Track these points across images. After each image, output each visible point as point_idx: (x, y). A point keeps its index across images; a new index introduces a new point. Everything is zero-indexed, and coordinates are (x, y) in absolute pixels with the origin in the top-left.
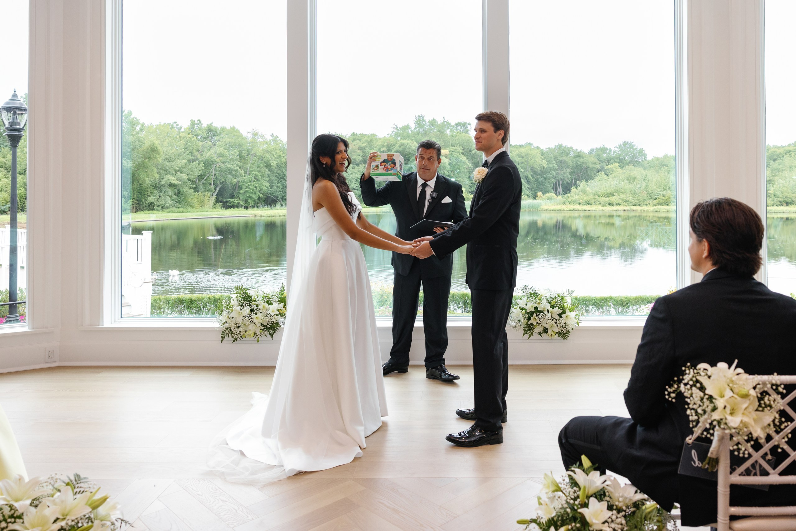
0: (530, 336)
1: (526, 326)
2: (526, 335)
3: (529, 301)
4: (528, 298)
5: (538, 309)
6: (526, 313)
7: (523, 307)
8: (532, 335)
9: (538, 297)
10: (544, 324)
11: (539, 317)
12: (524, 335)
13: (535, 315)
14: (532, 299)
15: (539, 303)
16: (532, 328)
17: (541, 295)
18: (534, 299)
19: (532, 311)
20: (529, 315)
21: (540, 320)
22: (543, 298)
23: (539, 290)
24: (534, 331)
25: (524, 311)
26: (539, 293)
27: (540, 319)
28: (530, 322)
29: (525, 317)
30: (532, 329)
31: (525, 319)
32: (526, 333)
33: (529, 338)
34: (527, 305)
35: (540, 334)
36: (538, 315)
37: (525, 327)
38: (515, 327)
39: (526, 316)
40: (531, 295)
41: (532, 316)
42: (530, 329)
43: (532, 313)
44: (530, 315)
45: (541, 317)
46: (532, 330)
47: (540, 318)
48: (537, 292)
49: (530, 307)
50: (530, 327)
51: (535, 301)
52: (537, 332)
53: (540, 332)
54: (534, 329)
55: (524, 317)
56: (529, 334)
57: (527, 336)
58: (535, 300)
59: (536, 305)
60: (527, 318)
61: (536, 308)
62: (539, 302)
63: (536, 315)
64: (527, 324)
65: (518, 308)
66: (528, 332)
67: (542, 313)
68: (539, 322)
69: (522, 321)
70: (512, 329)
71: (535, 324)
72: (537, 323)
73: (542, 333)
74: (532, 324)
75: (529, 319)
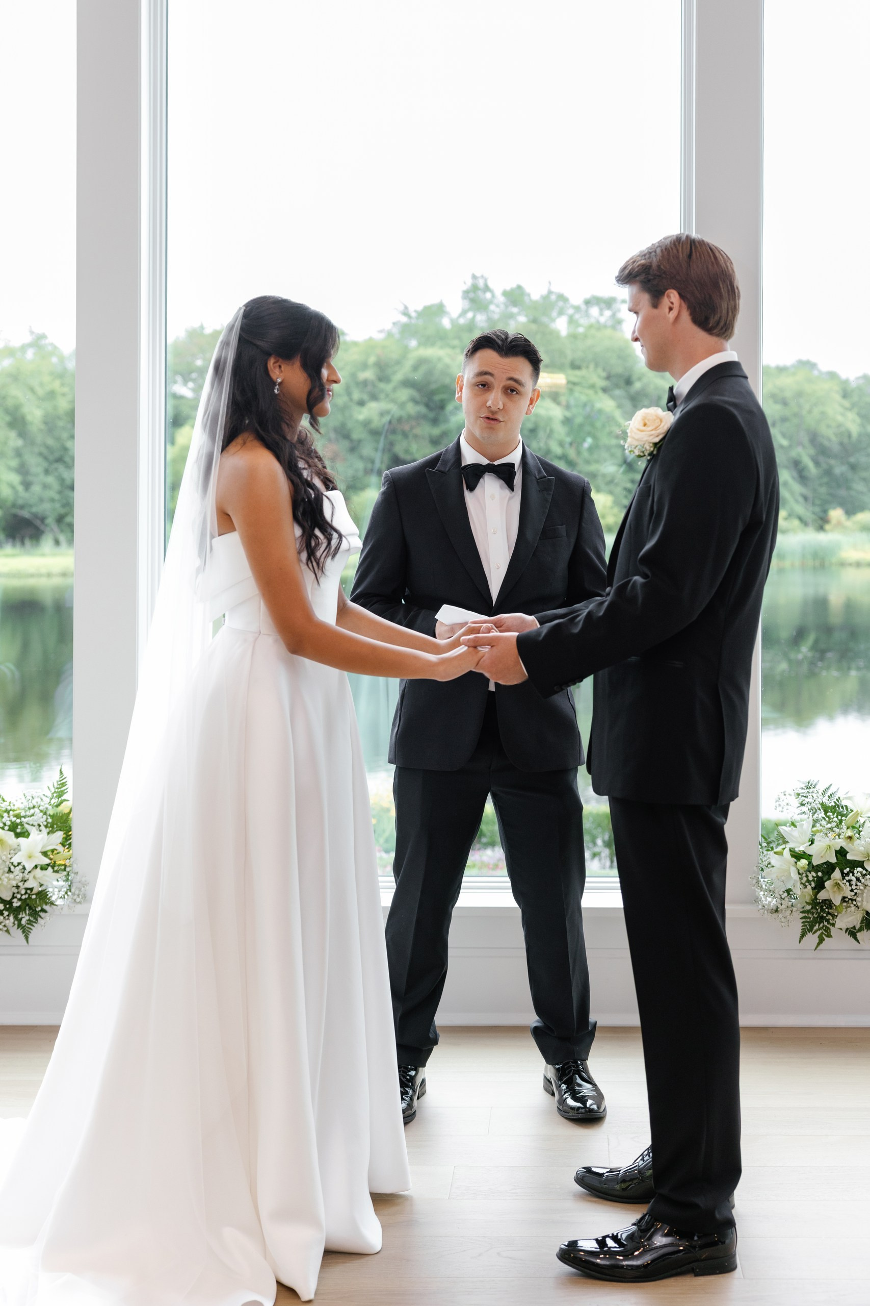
0: (821, 940)
1: (809, 907)
2: (809, 935)
3: (820, 831)
4: (815, 822)
5: (849, 857)
6: (812, 868)
7: (802, 848)
8: (829, 936)
9: (847, 821)
10: (865, 903)
11: (849, 881)
12: (803, 936)
13: (837, 874)
14: (829, 826)
15: (850, 838)
16: (829, 913)
17: (857, 814)
18: (834, 824)
19: (827, 863)
20: (820, 874)
21: (852, 890)
22: (862, 820)
23: (849, 798)
24: (833, 925)
25: (803, 862)
26: (850, 806)
27: (854, 887)
28: (822, 895)
29: (808, 881)
30: (830, 917)
31: (806, 887)
32: (810, 930)
33: (819, 944)
34: (812, 842)
35: (852, 933)
36: (848, 874)
37: (808, 912)
38: (777, 911)
39: (811, 878)
40: (826, 812)
41: (829, 879)
42: (822, 919)
43: (828, 869)
44: (823, 872)
45: (858, 879)
46: (828, 921)
47: (854, 883)
48: (844, 803)
49: (823, 852)
50: (822, 910)
51: (837, 830)
52: (844, 927)
53: (854, 927)
54: (834, 917)
55: (805, 879)
56: (819, 933)
57: (812, 939)
58: (837, 826)
59: (841, 843)
60: (813, 885)
61: (841, 853)
62: (849, 833)
63: (842, 873)
64: (814, 902)
65: (787, 853)
66: (815, 928)
67: (860, 869)
68: (849, 895)
69: (798, 891)
70: (767, 916)
71: (837, 901)
72: (844, 898)
73: (860, 930)
74: (828, 903)
75: (820, 886)
